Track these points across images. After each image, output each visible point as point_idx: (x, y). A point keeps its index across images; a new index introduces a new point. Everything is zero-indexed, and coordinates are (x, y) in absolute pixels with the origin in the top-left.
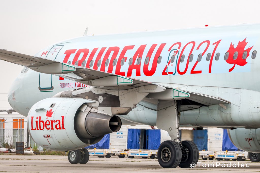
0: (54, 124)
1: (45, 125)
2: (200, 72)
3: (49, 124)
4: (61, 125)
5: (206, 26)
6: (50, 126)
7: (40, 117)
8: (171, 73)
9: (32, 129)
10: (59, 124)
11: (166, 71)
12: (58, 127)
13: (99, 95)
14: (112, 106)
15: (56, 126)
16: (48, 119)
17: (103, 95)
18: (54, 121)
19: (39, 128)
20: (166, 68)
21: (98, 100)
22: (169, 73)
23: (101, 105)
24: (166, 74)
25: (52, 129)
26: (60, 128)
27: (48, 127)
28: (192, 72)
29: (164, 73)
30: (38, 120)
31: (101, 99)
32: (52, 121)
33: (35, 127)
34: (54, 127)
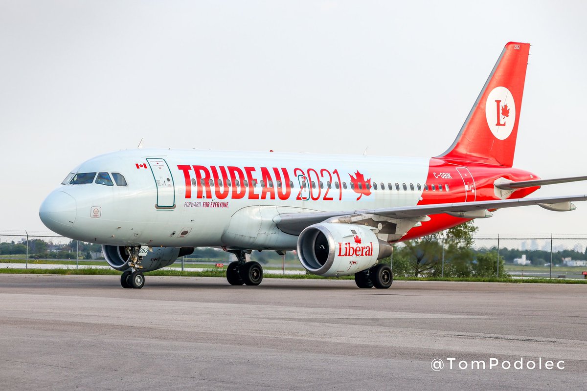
0: (365, 250)
1: (355, 251)
2: (331, 199)
3: (360, 251)
4: (370, 252)
5: (271, 151)
6: (360, 253)
7: (349, 243)
8: (305, 198)
9: (340, 255)
10: (369, 250)
11: (300, 196)
12: (367, 253)
13: (378, 222)
14: (389, 233)
15: (366, 252)
16: (358, 246)
17: (383, 223)
18: (365, 248)
19: (348, 254)
20: (300, 194)
21: (377, 228)
22: (303, 198)
23: (380, 232)
24: (300, 199)
25: (362, 255)
26: (369, 255)
27: (358, 253)
28: (325, 199)
29: (298, 198)
30: (348, 246)
31: (380, 226)
32: (362, 247)
33: (343, 252)
34: (364, 254)
